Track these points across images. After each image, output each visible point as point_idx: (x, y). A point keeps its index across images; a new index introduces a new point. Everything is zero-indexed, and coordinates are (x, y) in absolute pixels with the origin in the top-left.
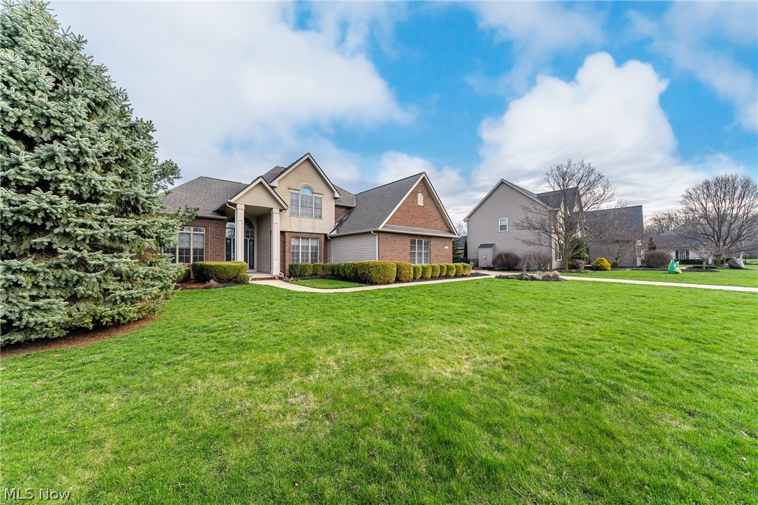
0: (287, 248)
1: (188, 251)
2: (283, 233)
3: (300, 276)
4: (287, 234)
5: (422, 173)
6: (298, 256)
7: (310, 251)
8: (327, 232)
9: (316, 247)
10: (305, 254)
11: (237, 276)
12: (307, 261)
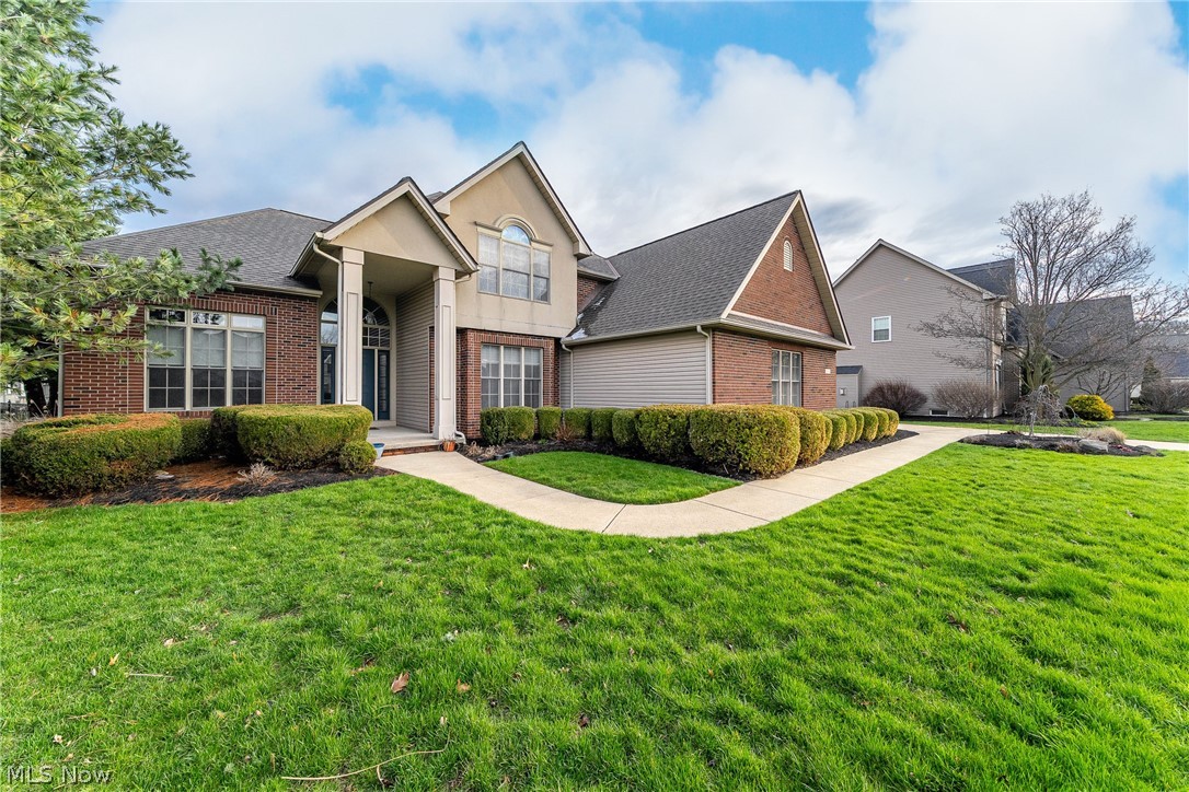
0: (471, 369)
1: (219, 376)
2: (462, 333)
3: (508, 441)
4: (471, 335)
5: (795, 193)
6: (496, 390)
7: (523, 377)
8: (562, 334)
9: (537, 368)
10: (512, 386)
11: (340, 447)
12: (517, 402)
